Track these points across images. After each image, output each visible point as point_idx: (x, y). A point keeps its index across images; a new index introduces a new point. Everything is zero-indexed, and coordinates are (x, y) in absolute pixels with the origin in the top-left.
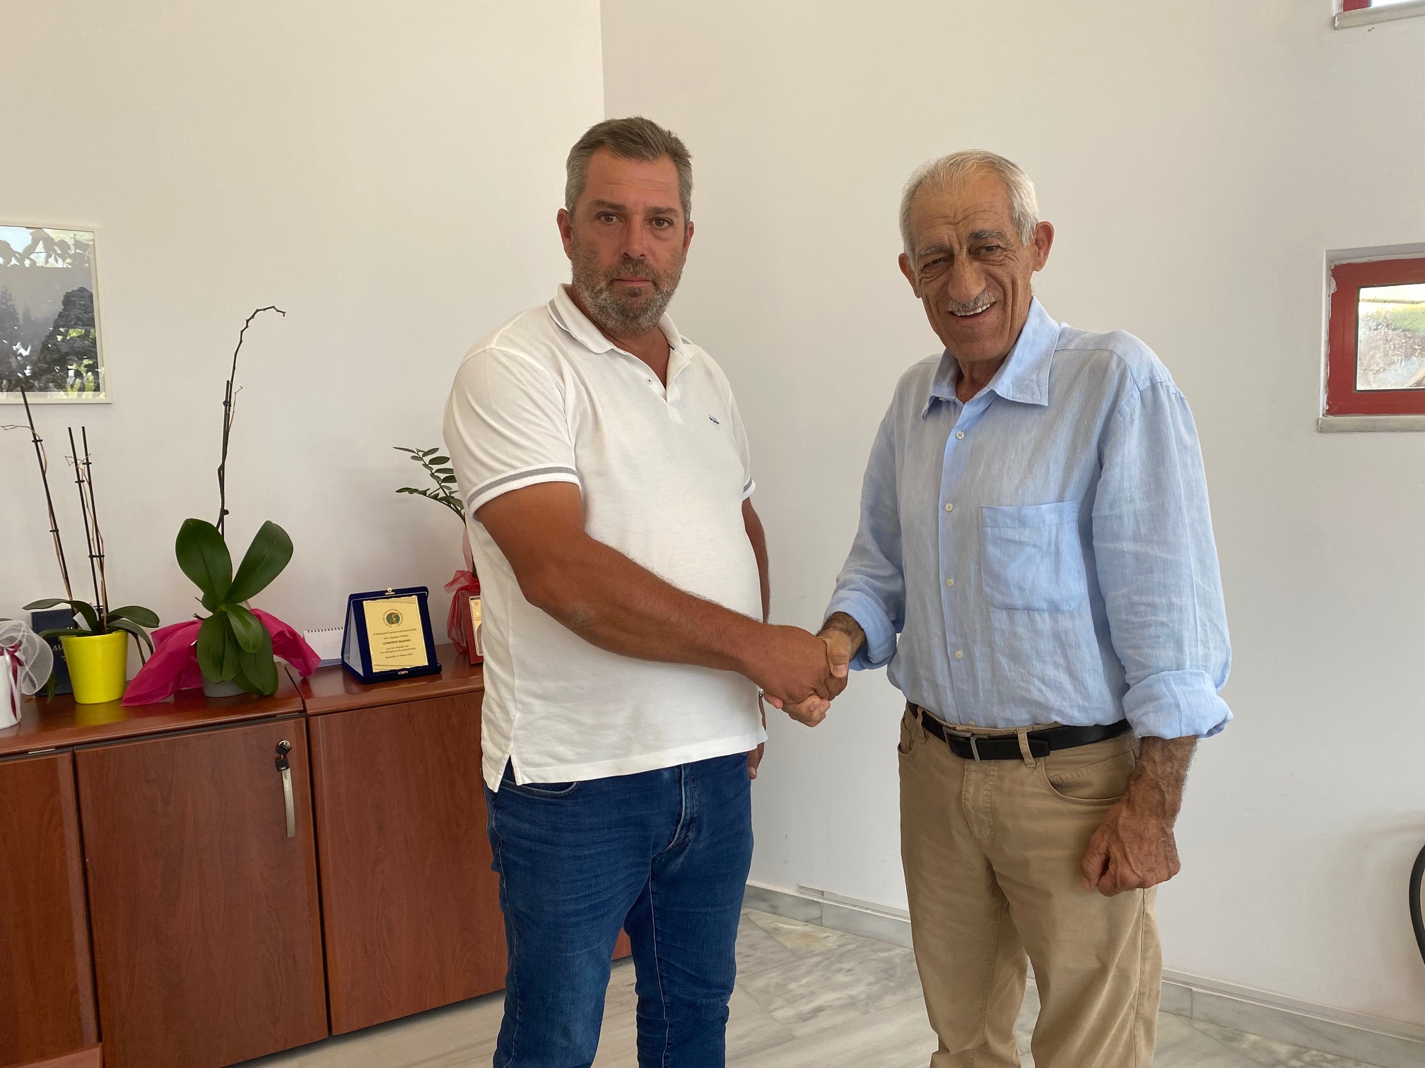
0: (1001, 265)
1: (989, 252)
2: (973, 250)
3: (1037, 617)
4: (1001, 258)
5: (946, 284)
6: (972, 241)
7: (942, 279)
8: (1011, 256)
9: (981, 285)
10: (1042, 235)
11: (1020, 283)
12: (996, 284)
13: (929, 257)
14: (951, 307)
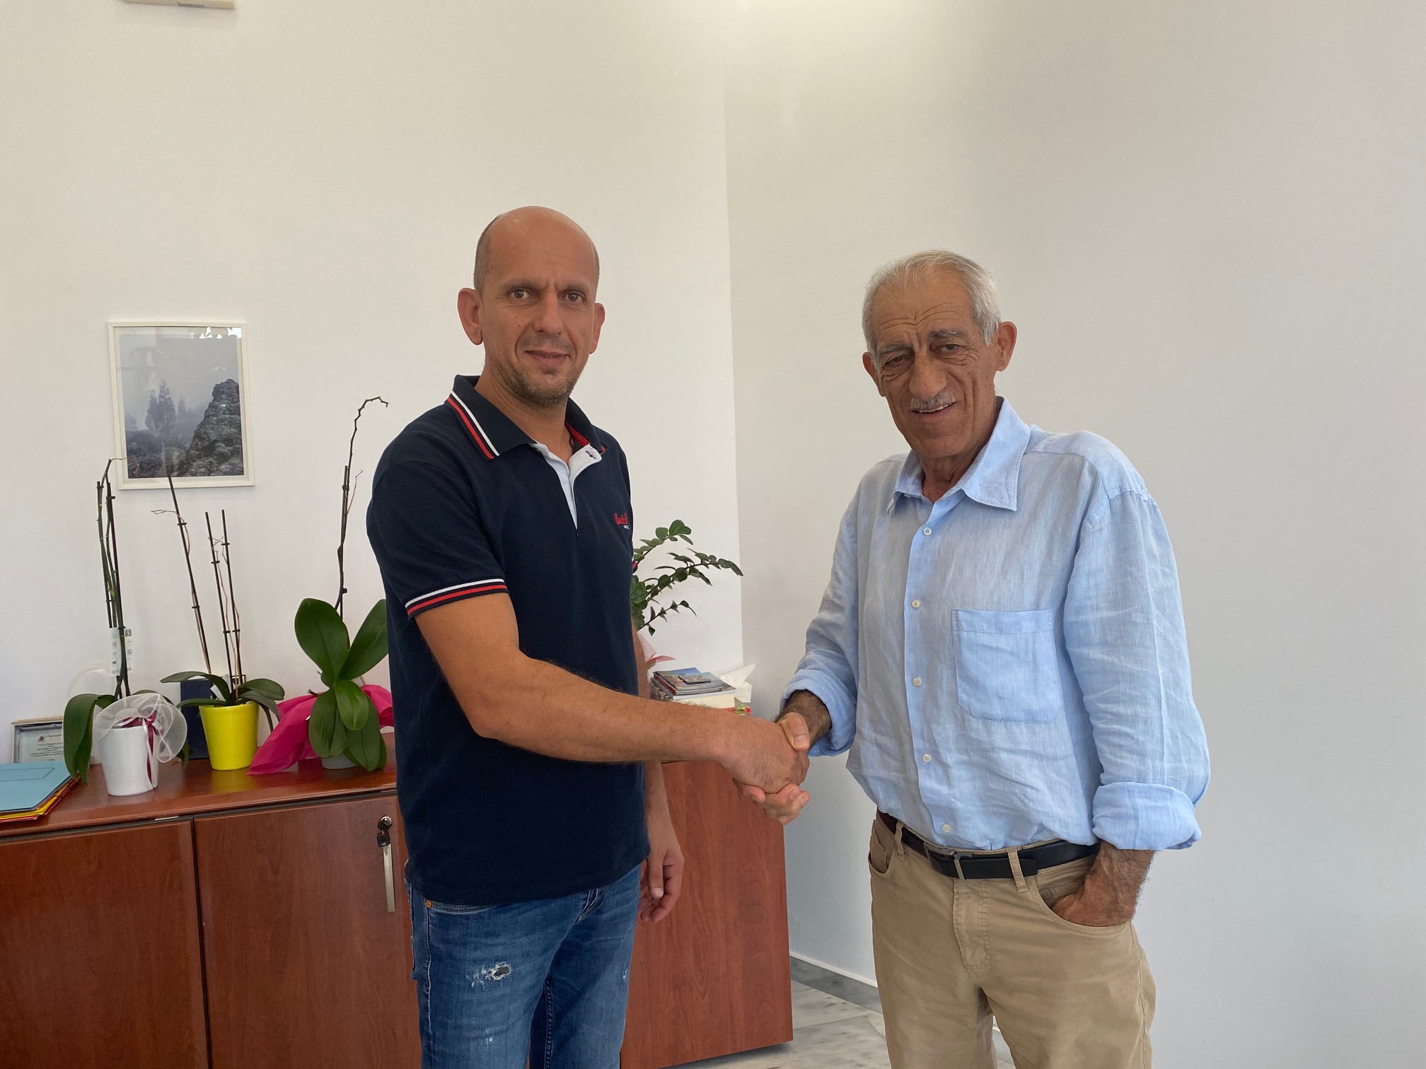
0: (962, 365)
1: (951, 351)
2: (934, 347)
3: (1016, 729)
4: (962, 357)
5: (908, 382)
6: (933, 339)
7: (904, 377)
8: (973, 355)
9: (942, 383)
10: (1005, 334)
11: (980, 381)
12: (956, 382)
13: (890, 355)
14: (914, 404)
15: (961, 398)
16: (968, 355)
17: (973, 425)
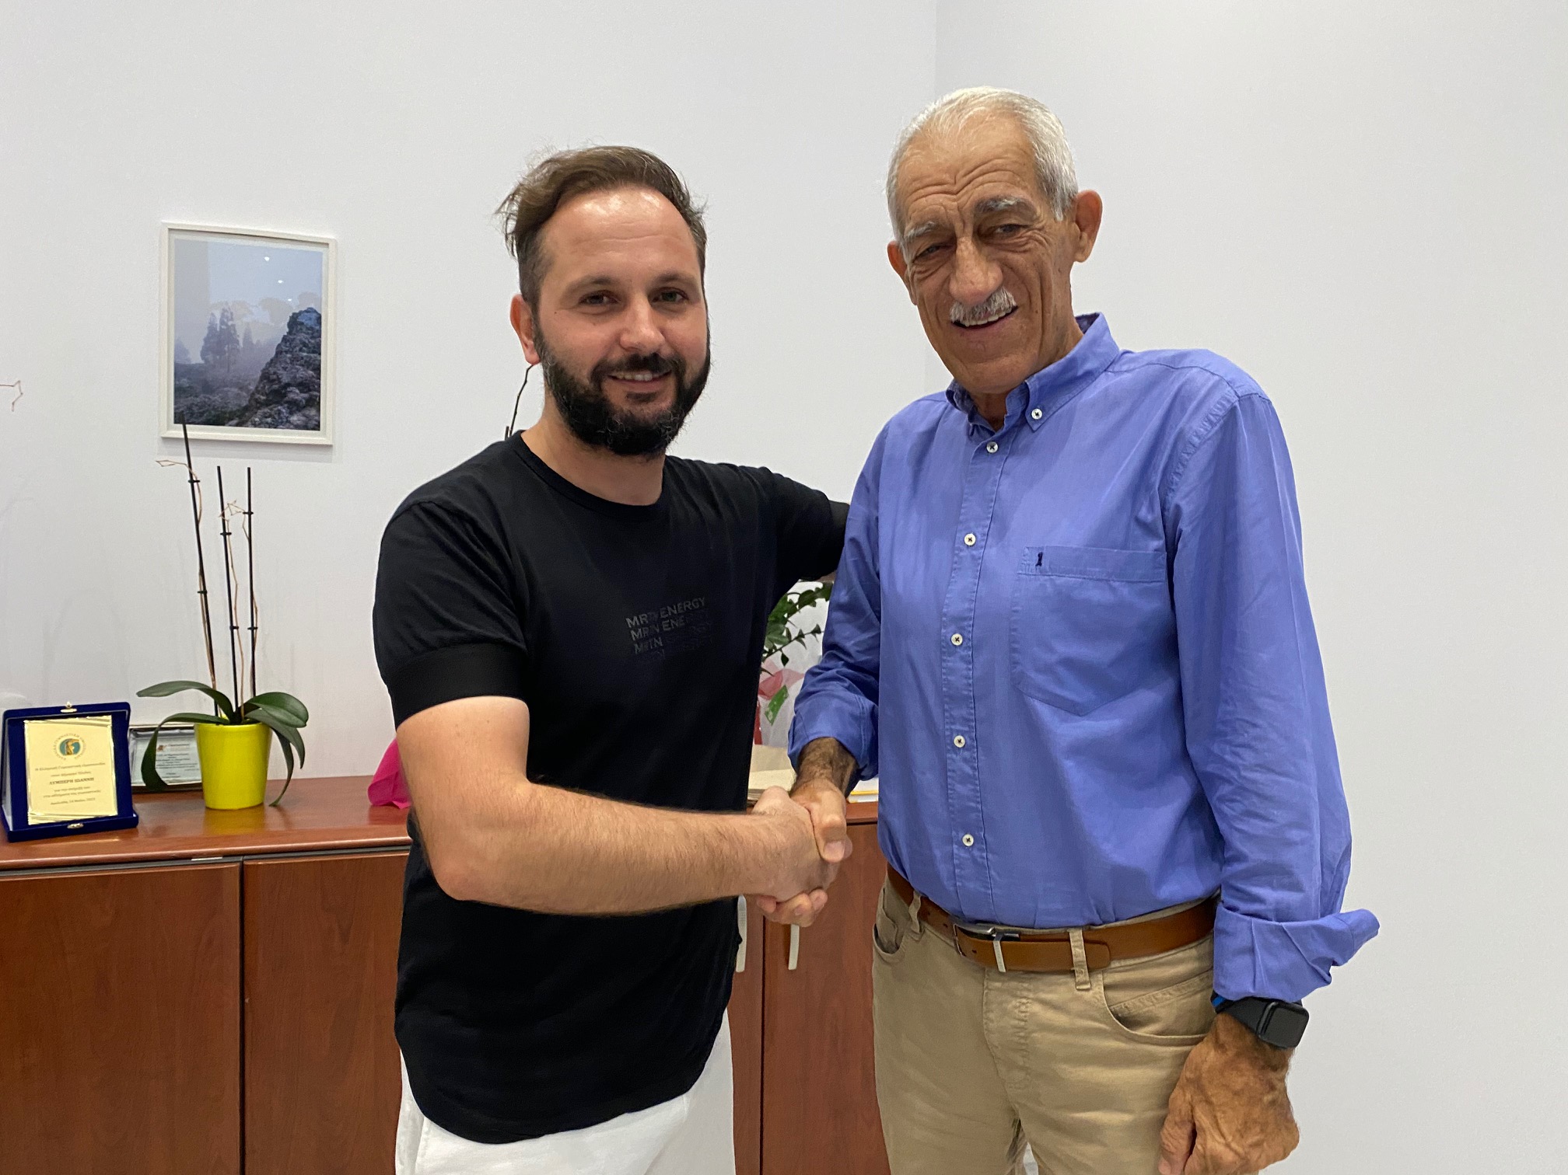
0: (1024, 252)
1: (1008, 233)
2: (982, 230)
4: (1026, 241)
5: (946, 280)
6: (980, 216)
8: (1039, 238)
10: (1085, 212)
16: (1030, 237)
17: (1041, 340)
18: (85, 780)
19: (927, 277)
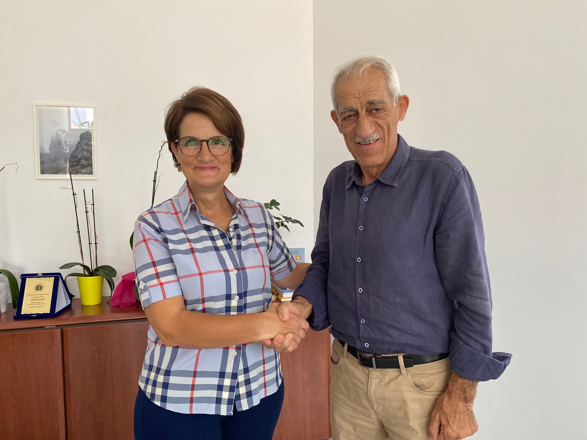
0: (383, 119)
1: (377, 112)
2: (369, 110)
4: (383, 115)
5: (355, 128)
6: (368, 106)
7: (353, 125)
8: (388, 114)
9: (372, 129)
10: (403, 102)
11: (392, 127)
12: (380, 128)
13: (347, 113)
14: (358, 140)
15: (382, 136)
16: (386, 114)
17: (387, 150)
18: (42, 299)
19: (347, 127)
